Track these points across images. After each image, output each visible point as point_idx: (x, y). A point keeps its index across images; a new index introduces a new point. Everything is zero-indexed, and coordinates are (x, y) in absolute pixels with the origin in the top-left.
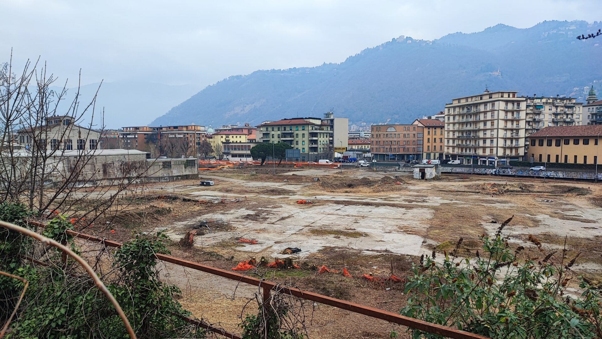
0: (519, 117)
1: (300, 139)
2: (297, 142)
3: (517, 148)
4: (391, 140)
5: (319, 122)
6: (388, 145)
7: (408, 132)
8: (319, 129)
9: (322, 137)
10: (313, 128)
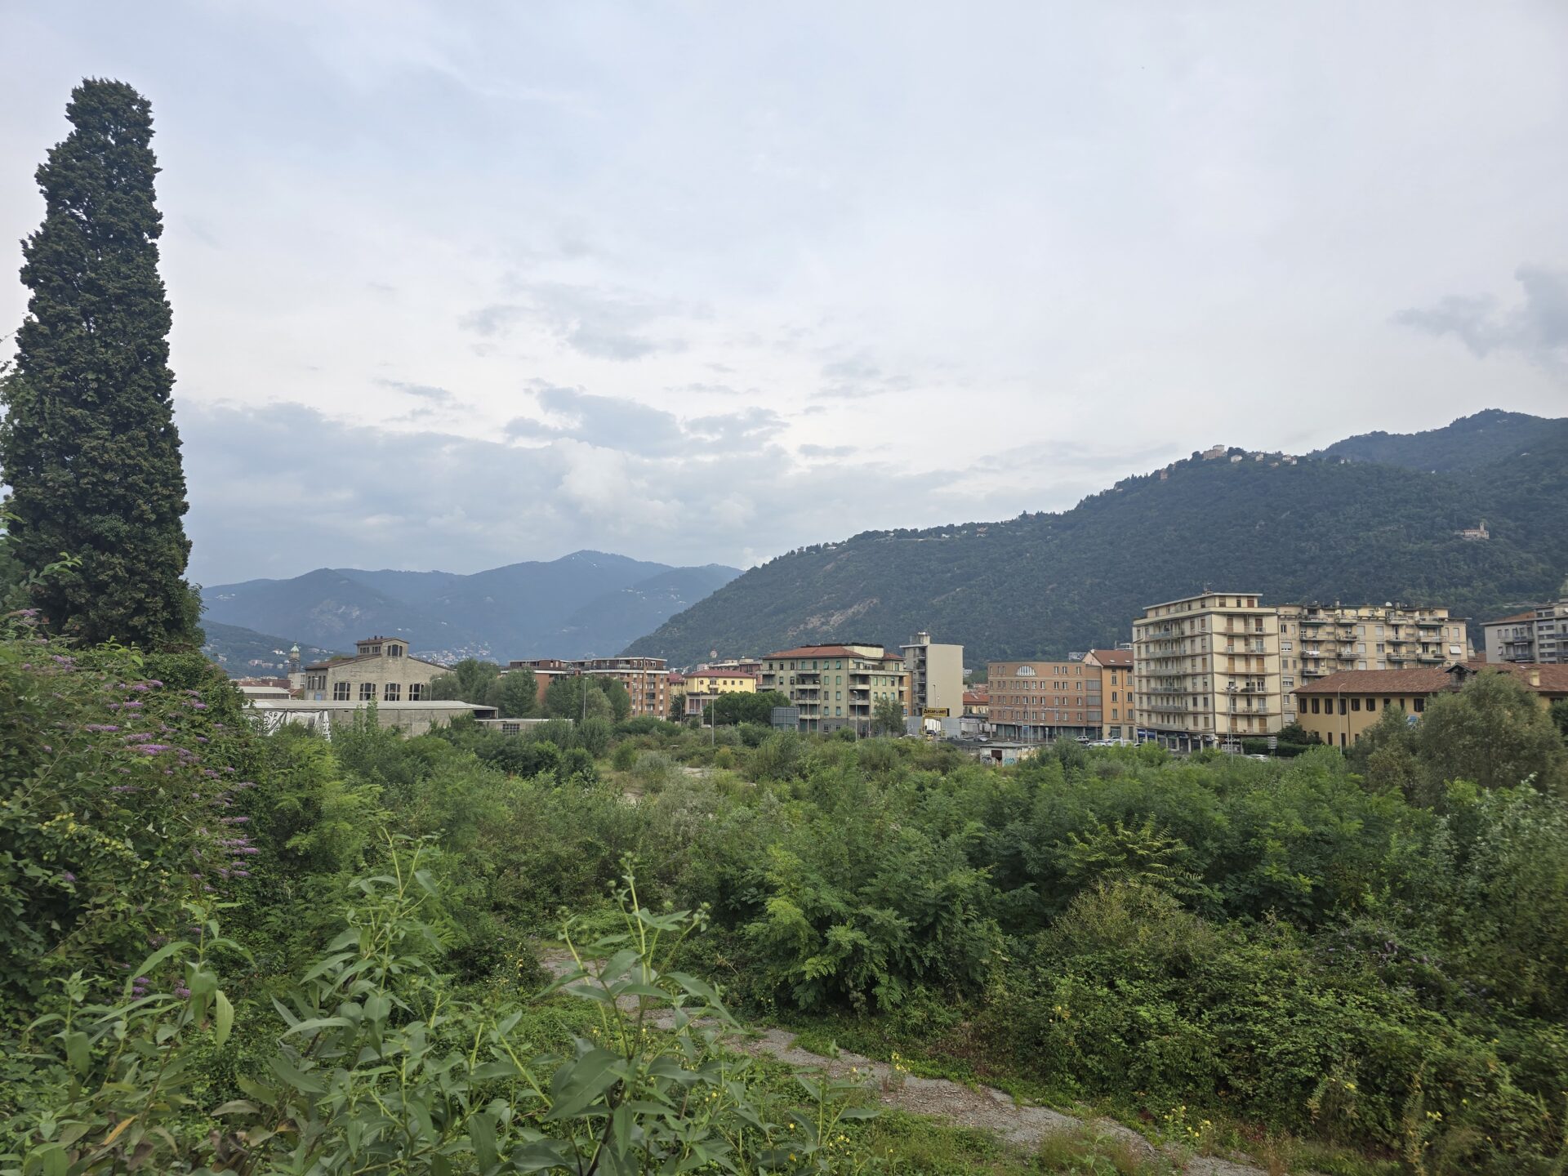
0: (1262, 650)
1: (831, 688)
2: (826, 693)
3: (1263, 717)
4: (1025, 693)
5: (878, 653)
6: (1021, 705)
7: (1065, 679)
8: (874, 668)
9: (880, 685)
10: (858, 664)
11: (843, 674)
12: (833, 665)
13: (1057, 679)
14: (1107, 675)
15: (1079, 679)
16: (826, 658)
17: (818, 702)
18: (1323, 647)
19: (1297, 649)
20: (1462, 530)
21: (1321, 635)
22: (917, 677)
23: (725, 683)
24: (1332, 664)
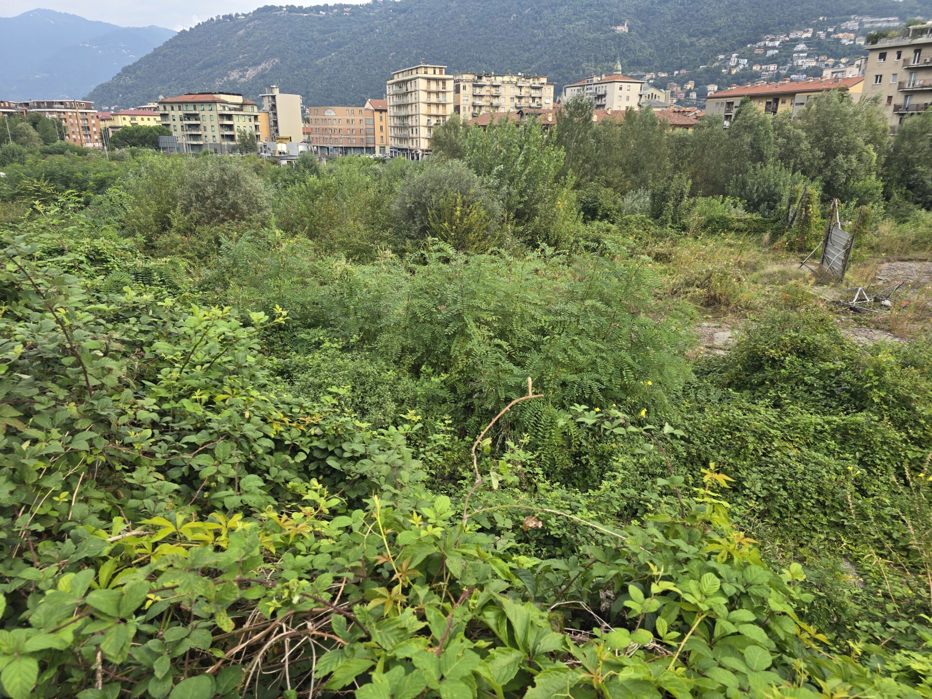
0: (445, 100)
1: (208, 123)
2: (205, 126)
4: (330, 127)
5: (239, 99)
6: (328, 134)
7: (353, 117)
8: (235, 109)
9: (241, 121)
10: (224, 107)
11: (214, 113)
12: (207, 107)
13: (348, 118)
14: (377, 114)
15: (361, 118)
16: (202, 103)
17: (200, 133)
18: (484, 99)
19: (471, 100)
20: (616, 26)
21: (483, 91)
22: (271, 116)
23: (142, 119)
24: (488, 109)
